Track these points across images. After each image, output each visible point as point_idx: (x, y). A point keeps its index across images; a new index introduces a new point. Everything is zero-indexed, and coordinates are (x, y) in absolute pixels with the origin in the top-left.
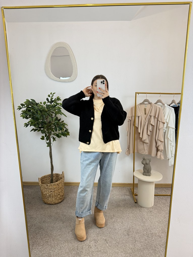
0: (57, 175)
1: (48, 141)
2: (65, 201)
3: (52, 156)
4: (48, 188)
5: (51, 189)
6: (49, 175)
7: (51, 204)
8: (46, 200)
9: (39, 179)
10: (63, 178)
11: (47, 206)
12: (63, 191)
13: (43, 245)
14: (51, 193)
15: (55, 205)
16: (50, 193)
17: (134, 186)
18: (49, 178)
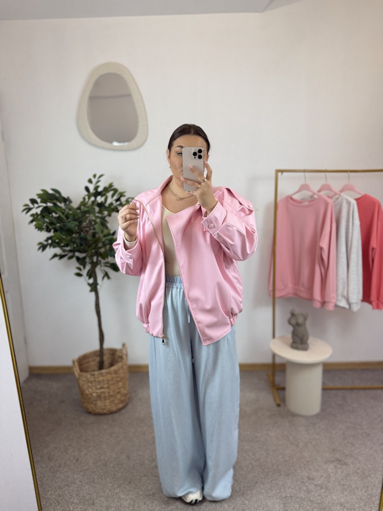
0: (113, 352)
1: (91, 281)
2: (130, 406)
3: (100, 312)
5: (101, 382)
6: (95, 351)
7: (101, 414)
10: (124, 357)
14: (101, 391)
15: (107, 417)
16: (98, 391)
17: (275, 370)
18: (94, 358)
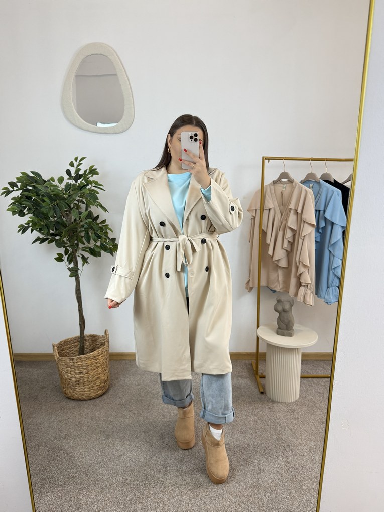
0: (94, 338)
1: (72, 265)
2: (111, 392)
3: (81, 297)
4: (74, 366)
5: (80, 367)
6: (76, 337)
7: (80, 400)
8: (70, 392)
9: (54, 347)
10: (106, 343)
11: (73, 403)
12: (107, 371)
13: (64, 484)
14: (80, 376)
15: (89, 401)
16: (78, 376)
17: (259, 359)
18: (76, 344)
